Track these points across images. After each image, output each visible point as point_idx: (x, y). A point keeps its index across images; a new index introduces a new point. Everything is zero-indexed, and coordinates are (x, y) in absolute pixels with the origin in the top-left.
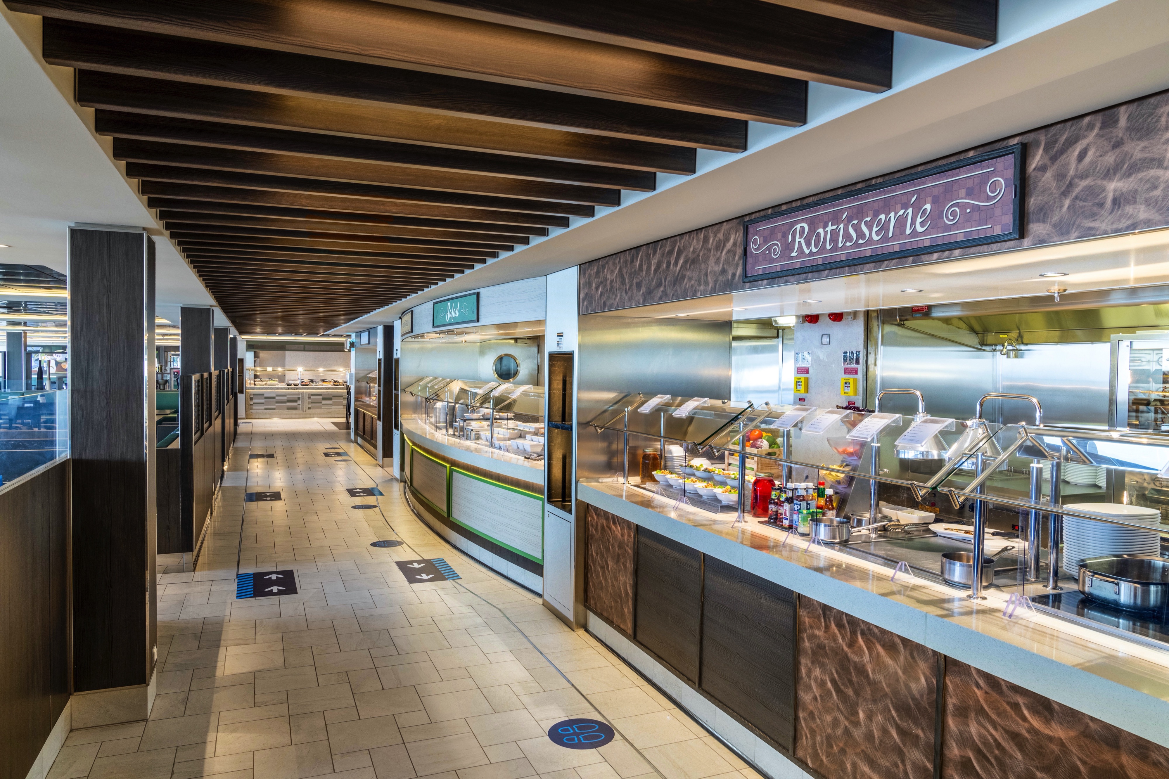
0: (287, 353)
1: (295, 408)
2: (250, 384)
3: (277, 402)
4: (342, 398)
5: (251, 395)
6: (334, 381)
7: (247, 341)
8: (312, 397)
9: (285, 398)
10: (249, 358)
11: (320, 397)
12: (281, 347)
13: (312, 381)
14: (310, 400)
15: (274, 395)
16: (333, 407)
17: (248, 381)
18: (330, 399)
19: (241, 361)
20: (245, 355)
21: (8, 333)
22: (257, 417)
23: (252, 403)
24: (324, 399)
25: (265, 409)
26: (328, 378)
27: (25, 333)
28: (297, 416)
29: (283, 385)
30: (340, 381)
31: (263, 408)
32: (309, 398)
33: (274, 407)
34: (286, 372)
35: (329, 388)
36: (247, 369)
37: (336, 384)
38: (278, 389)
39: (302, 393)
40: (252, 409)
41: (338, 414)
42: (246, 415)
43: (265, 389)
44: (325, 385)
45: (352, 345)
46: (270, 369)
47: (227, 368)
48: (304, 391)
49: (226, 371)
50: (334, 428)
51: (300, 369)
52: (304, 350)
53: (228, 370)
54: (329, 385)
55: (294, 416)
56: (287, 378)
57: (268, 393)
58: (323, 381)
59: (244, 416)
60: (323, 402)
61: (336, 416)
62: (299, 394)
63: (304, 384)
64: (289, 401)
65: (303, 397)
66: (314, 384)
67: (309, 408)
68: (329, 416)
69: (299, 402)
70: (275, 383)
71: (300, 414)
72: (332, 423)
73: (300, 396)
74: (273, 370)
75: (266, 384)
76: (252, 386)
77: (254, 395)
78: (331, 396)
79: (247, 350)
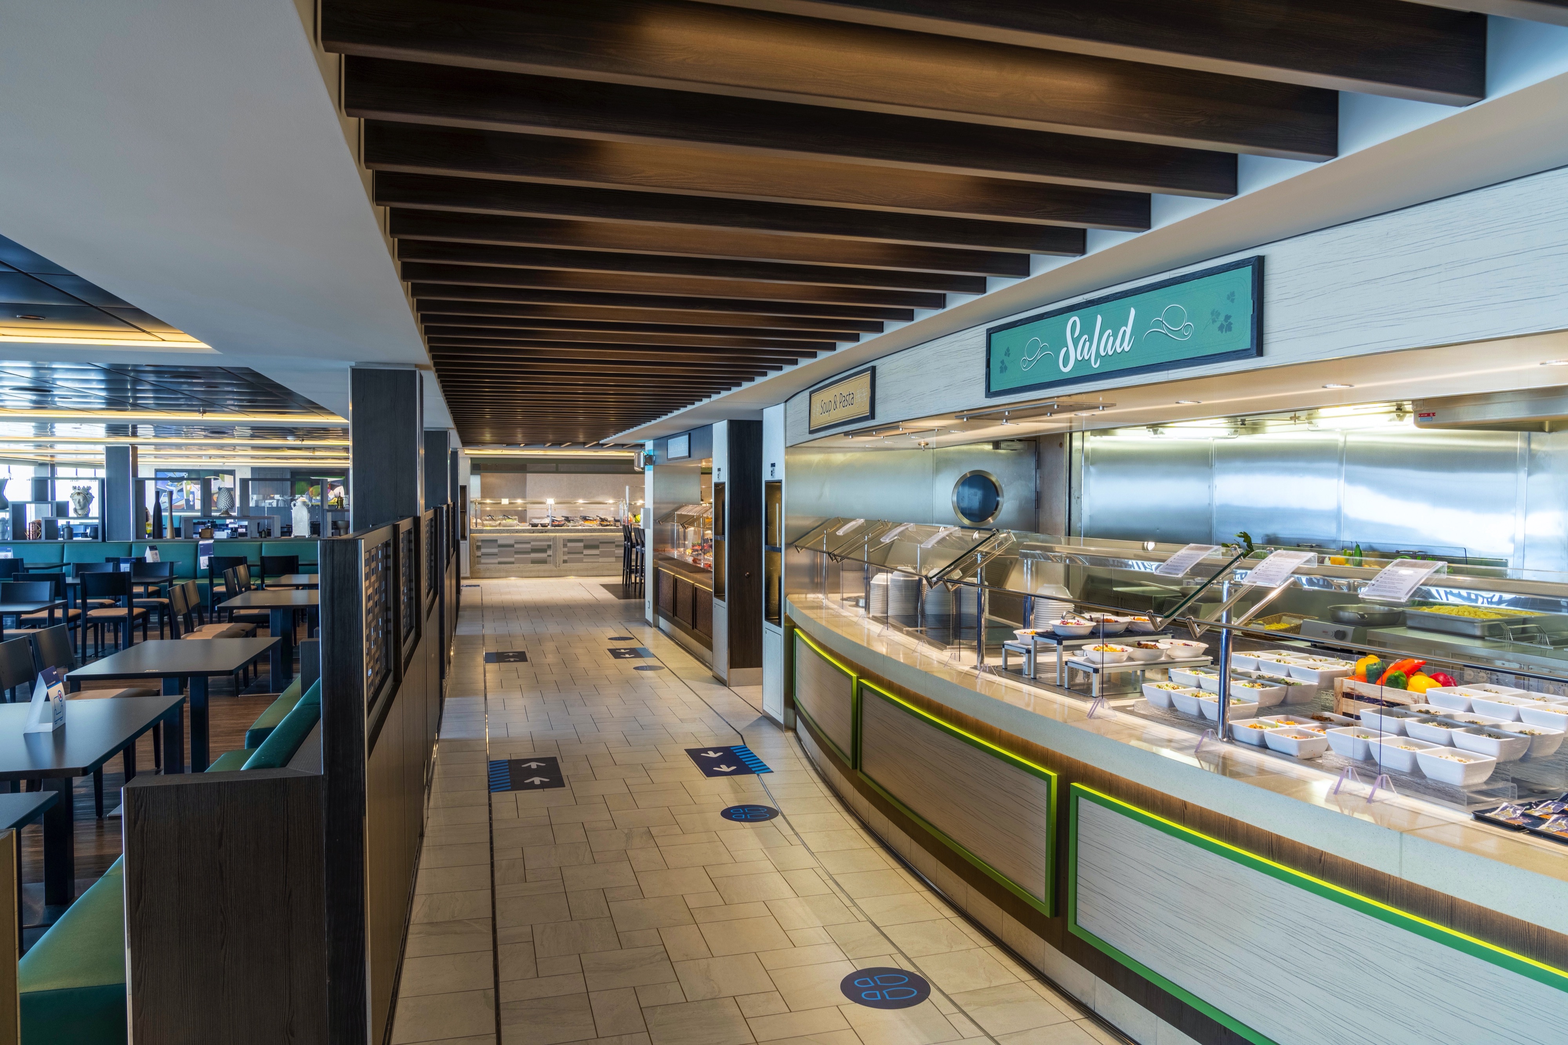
0: (530, 476)
1: (544, 562)
2: (476, 524)
3: (516, 553)
4: (614, 545)
5: (478, 541)
6: (601, 518)
7: (472, 459)
8: (569, 544)
9: (528, 546)
10: (474, 484)
11: (581, 544)
12: (521, 467)
13: (567, 519)
14: (566, 549)
15: (512, 542)
16: (601, 560)
17: (473, 522)
18: (596, 547)
19: (464, 488)
20: (469, 480)
21: (108, 449)
22: (487, 575)
23: (479, 554)
24: (586, 547)
25: (500, 563)
26: (592, 515)
27: (135, 449)
28: (547, 574)
29: (526, 526)
30: (610, 519)
31: (496, 561)
32: (565, 546)
33: (512, 560)
34: (529, 506)
35: (594, 531)
36: (472, 502)
37: (605, 523)
38: (517, 531)
39: (555, 538)
40: (479, 563)
41: (608, 570)
42: (471, 572)
43: (499, 533)
44: (588, 525)
45: (649, 460)
46: (505, 501)
47: (446, 502)
48: (557, 534)
49: (445, 507)
50: (606, 596)
51: (550, 501)
52: (557, 471)
53: (448, 506)
54: (594, 525)
55: (542, 574)
56: (529, 514)
57: (503, 538)
58: (585, 519)
59: (468, 575)
60: (586, 552)
61: (606, 573)
62: (549, 540)
63: (557, 523)
64: (535, 550)
65: (555, 543)
66: (572, 524)
67: (565, 562)
68: (595, 573)
69: (550, 552)
70: (513, 522)
71: (551, 571)
72: (602, 585)
73: (551, 543)
74: (510, 503)
75: (500, 524)
76: (479, 527)
77: (483, 541)
78: (597, 543)
79: (472, 473)
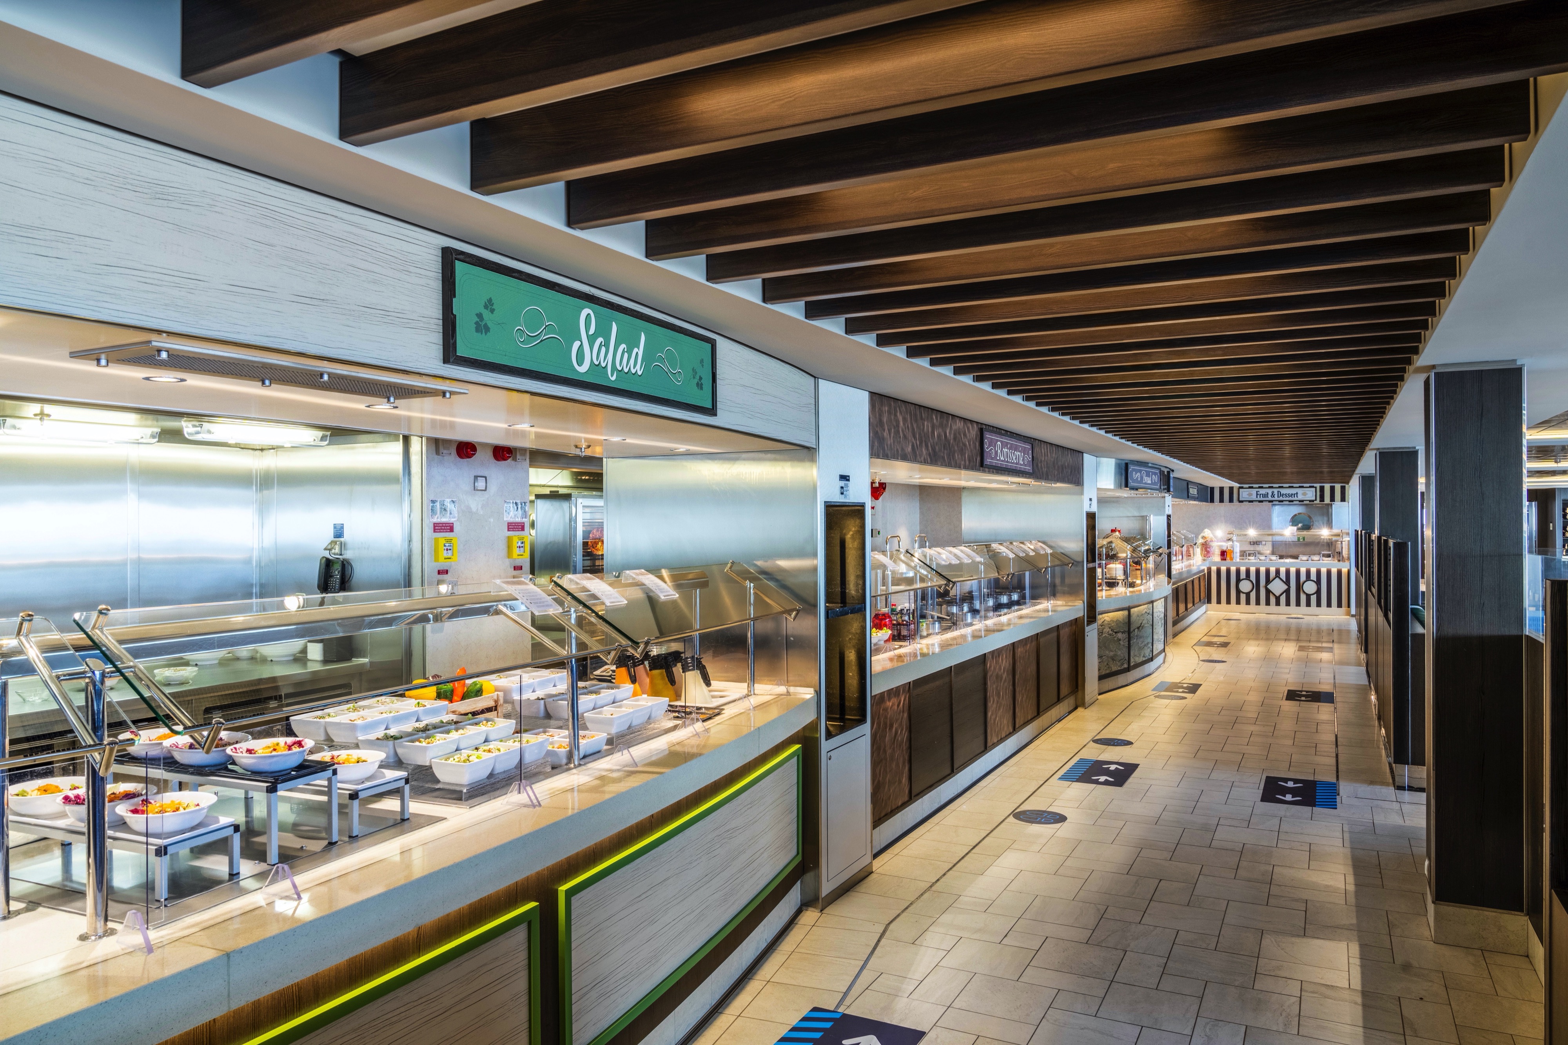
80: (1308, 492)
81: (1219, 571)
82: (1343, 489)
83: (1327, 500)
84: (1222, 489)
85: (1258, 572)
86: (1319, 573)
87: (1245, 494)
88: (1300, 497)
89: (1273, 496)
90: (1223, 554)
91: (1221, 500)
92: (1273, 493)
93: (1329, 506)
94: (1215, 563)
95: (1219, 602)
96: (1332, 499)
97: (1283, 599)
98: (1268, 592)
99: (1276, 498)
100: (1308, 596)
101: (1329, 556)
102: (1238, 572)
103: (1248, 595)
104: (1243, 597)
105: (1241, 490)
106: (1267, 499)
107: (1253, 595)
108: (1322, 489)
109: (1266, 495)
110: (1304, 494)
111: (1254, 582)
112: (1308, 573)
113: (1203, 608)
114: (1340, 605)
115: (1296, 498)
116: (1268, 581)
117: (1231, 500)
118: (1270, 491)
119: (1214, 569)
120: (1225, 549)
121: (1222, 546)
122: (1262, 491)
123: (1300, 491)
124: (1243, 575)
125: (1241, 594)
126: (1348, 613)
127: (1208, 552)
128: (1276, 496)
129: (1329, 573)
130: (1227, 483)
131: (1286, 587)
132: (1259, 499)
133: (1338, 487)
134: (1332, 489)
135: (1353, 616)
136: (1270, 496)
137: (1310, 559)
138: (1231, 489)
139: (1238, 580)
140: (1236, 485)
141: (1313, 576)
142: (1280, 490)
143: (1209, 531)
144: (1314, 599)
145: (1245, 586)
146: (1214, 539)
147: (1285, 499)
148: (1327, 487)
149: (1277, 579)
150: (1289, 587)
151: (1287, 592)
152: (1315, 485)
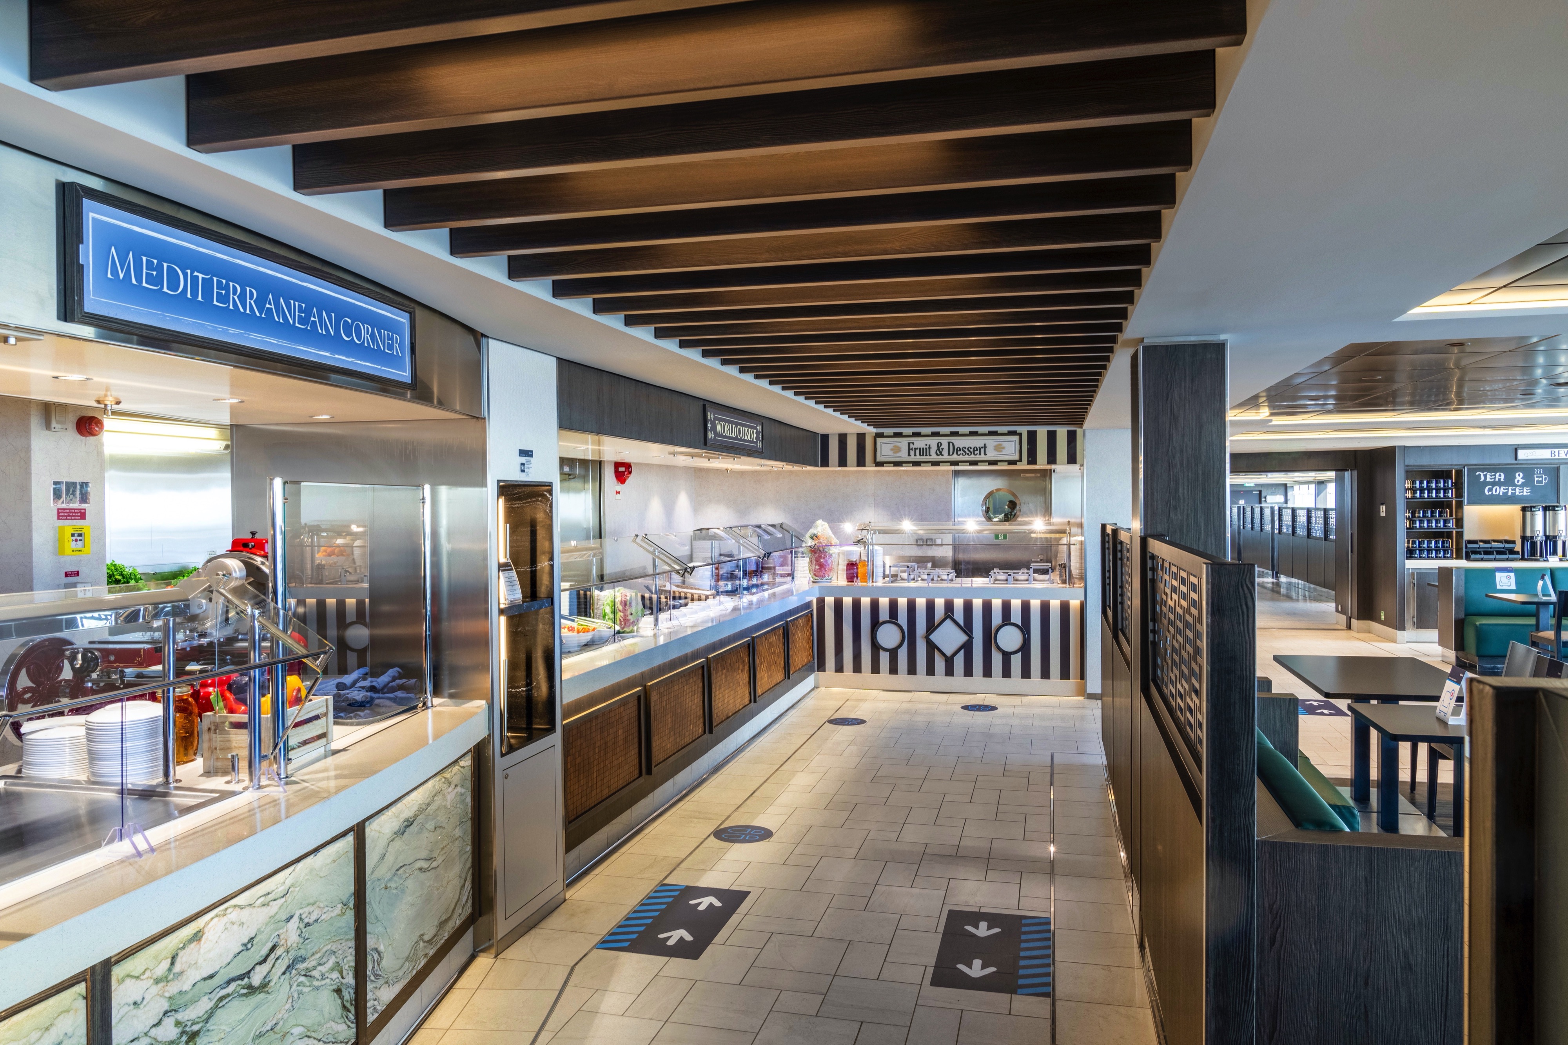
80: (1005, 444)
81: (838, 606)
82: (1072, 437)
83: (1042, 462)
84: (843, 438)
85: (912, 607)
86: (1026, 608)
87: (886, 449)
88: (991, 455)
89: (939, 452)
90: (852, 570)
91: (843, 462)
92: (939, 445)
93: (1047, 475)
94: (831, 590)
95: (839, 668)
96: (1052, 458)
97: (959, 662)
98: (932, 647)
99: (946, 457)
100: (1006, 656)
101: (1045, 572)
102: (875, 605)
103: (893, 653)
104: (884, 658)
105: (879, 440)
106: (928, 458)
107: (903, 655)
108: (1032, 436)
109: (926, 451)
110: (999, 448)
111: (905, 628)
112: (1006, 607)
113: (809, 682)
114: (1065, 674)
115: (982, 457)
116: (931, 627)
117: (861, 462)
118: (933, 442)
119: (830, 600)
120: (854, 558)
121: (849, 553)
122: (919, 443)
123: (990, 442)
124: (884, 615)
125: (881, 653)
126: (1082, 691)
127: (822, 566)
128: (945, 452)
129: (1045, 608)
130: (853, 426)
131: (964, 638)
132: (913, 458)
133: (1062, 432)
134: (1052, 437)
135: (1092, 697)
136: (933, 451)
137: (1011, 579)
138: (861, 437)
139: (875, 624)
140: (870, 430)
141: (1016, 617)
142: (954, 440)
143: (826, 525)
144: (1016, 661)
145: (889, 636)
146: (835, 540)
147: (961, 458)
148: (1042, 432)
149: (948, 621)
150: (971, 638)
151: (967, 647)
152: (1019, 429)
